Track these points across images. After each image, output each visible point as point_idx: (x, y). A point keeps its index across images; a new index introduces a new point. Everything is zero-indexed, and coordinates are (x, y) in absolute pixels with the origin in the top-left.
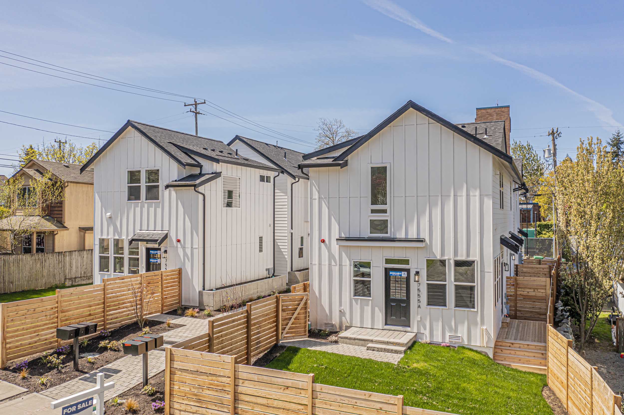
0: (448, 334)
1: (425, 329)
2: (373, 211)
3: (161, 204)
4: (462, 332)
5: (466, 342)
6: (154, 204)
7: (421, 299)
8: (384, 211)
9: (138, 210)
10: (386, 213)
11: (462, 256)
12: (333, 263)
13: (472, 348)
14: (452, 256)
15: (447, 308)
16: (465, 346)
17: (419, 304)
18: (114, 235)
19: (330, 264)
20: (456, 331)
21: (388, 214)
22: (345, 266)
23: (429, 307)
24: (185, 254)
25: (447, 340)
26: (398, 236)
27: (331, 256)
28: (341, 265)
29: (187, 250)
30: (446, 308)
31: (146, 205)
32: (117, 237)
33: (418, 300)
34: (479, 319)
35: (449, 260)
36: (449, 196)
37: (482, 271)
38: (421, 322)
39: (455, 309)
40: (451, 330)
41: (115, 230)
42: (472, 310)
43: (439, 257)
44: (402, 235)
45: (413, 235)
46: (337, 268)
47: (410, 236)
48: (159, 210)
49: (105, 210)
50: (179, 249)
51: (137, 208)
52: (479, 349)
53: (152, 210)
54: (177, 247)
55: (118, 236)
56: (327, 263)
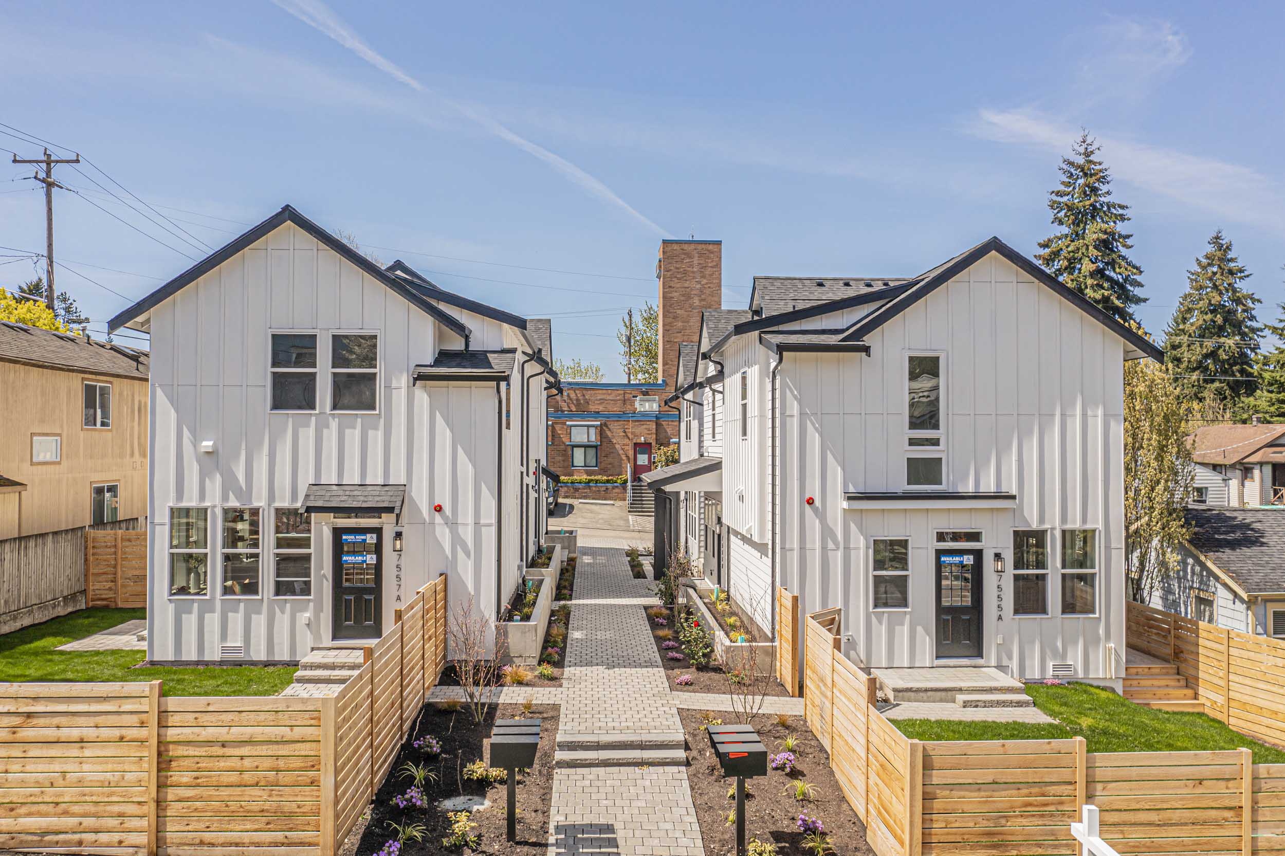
0: (1050, 664)
1: (1010, 658)
2: (912, 442)
3: (382, 421)
4: (1075, 658)
5: (1081, 674)
6: (359, 420)
7: (1003, 604)
8: (935, 442)
9: (308, 435)
10: (938, 445)
11: (1074, 522)
12: (831, 545)
13: (1091, 682)
14: (1057, 523)
15: (1049, 616)
16: (1079, 680)
17: (999, 613)
18: (225, 498)
19: (824, 548)
20: (1064, 656)
21: (941, 447)
22: (855, 549)
23: (1017, 617)
24: (457, 540)
25: (1050, 672)
26: (961, 489)
27: (827, 532)
28: (847, 548)
29: (461, 530)
30: (1047, 616)
31: (334, 424)
32: (233, 503)
33: (999, 606)
34: (1101, 631)
35: (1053, 529)
36: (1053, 415)
37: (1108, 548)
38: (1003, 647)
39: (1063, 616)
40: (1055, 653)
41: (229, 484)
42: (1091, 616)
43: (1035, 526)
44: (970, 488)
45: (989, 485)
46: (840, 554)
47: (983, 489)
48: (377, 437)
49: (193, 432)
50: (438, 530)
51: (302, 431)
52: (1102, 684)
53: (354, 436)
54: (432, 523)
55: (238, 498)
56: (818, 545)
